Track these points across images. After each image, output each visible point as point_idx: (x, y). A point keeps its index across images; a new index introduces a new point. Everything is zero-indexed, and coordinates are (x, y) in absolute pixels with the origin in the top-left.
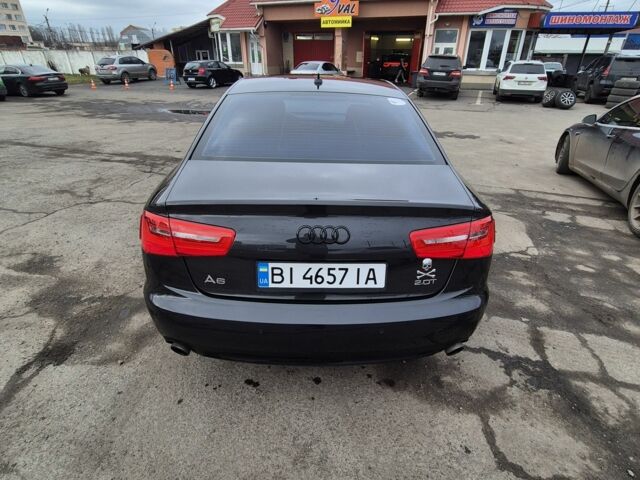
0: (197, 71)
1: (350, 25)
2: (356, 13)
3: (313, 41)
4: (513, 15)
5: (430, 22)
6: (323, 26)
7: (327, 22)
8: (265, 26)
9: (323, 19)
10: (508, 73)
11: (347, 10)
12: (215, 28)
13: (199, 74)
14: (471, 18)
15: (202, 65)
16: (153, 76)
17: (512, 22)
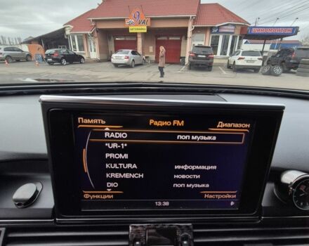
0: (53, 55)
1: (146, 31)
2: (149, 24)
3: (125, 41)
4: (233, 27)
5: (190, 30)
6: (130, 31)
7: (132, 29)
8: (97, 31)
9: (130, 28)
10: (240, 56)
11: (144, 22)
12: (68, 32)
13: (55, 57)
14: (211, 28)
15: (56, 51)
16: (29, 59)
17: (233, 31)
